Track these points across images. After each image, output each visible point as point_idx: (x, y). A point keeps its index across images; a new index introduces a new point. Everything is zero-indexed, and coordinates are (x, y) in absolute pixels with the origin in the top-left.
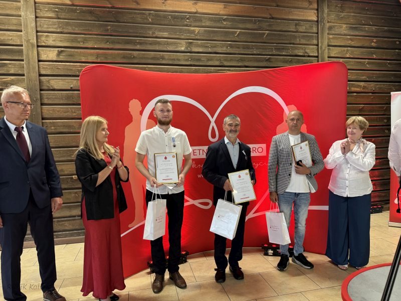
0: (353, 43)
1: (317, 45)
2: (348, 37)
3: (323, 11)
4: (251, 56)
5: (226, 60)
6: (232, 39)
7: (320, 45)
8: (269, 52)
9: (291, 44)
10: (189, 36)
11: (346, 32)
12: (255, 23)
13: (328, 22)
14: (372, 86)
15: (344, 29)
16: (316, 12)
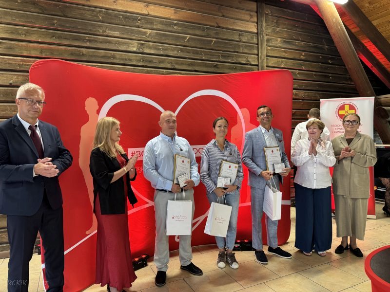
0: (286, 55)
1: (258, 55)
2: (283, 49)
3: (262, 25)
4: (200, 61)
5: (177, 63)
6: (183, 44)
7: (260, 55)
8: (217, 58)
9: (235, 52)
10: (141, 37)
11: (280, 45)
12: (204, 30)
13: (266, 35)
14: (302, 94)
15: (279, 42)
16: (256, 24)
